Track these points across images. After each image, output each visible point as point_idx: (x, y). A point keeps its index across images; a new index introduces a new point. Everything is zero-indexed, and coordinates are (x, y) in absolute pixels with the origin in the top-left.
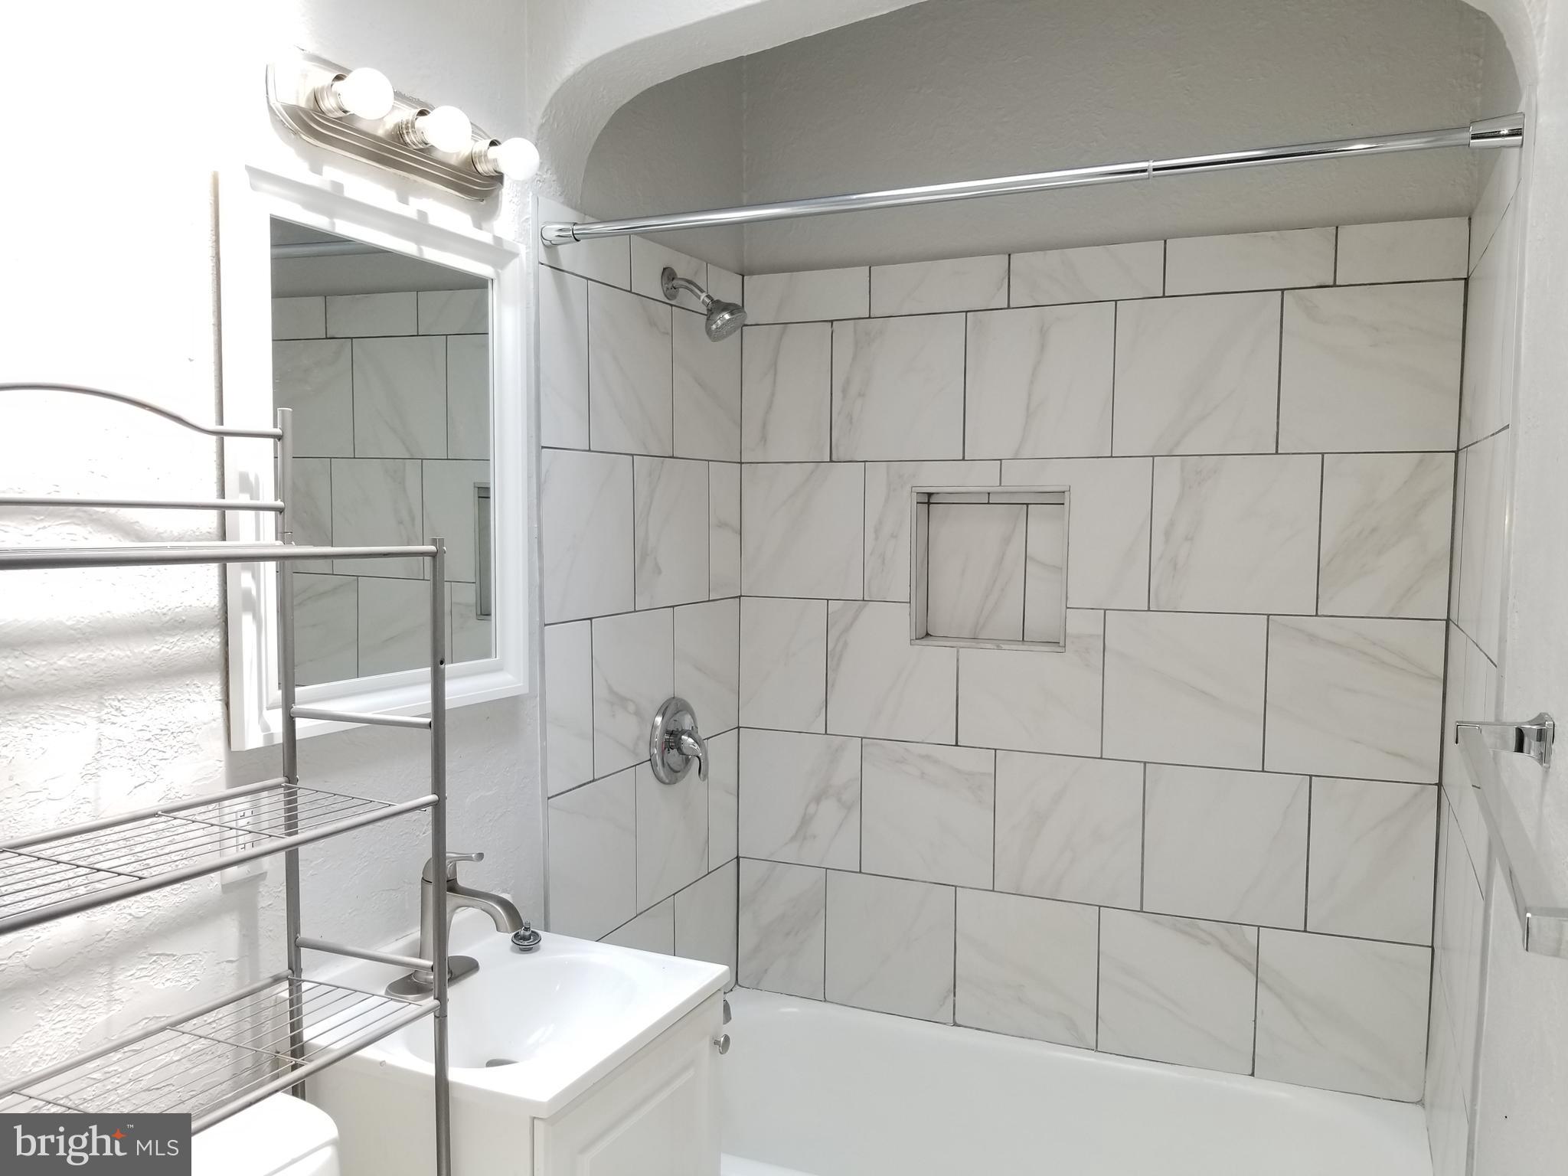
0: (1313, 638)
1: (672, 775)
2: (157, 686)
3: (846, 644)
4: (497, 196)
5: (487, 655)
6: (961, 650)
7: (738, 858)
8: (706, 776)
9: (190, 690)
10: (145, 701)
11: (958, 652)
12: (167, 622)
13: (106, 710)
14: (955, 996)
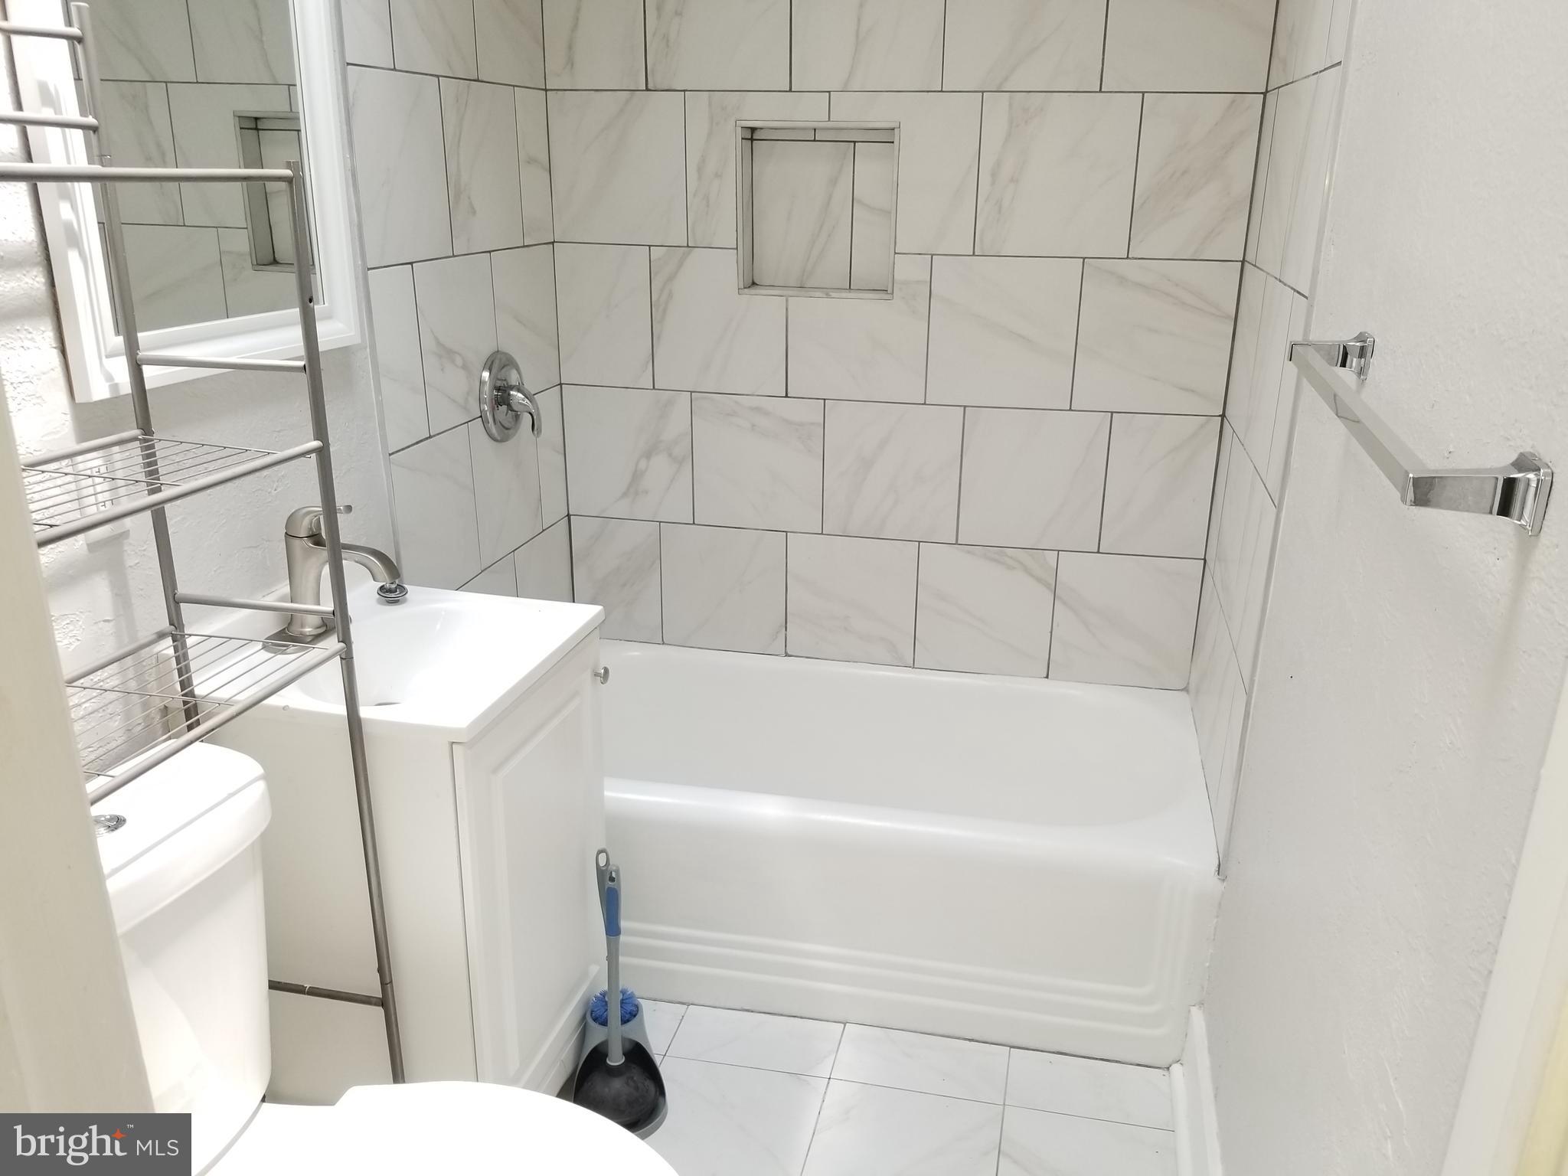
0: (1122, 280)
1: (503, 433)
3: (670, 295)
6: (790, 298)
7: (569, 516)
8: (539, 431)
9: (21, 336)
11: (787, 301)
14: (786, 630)
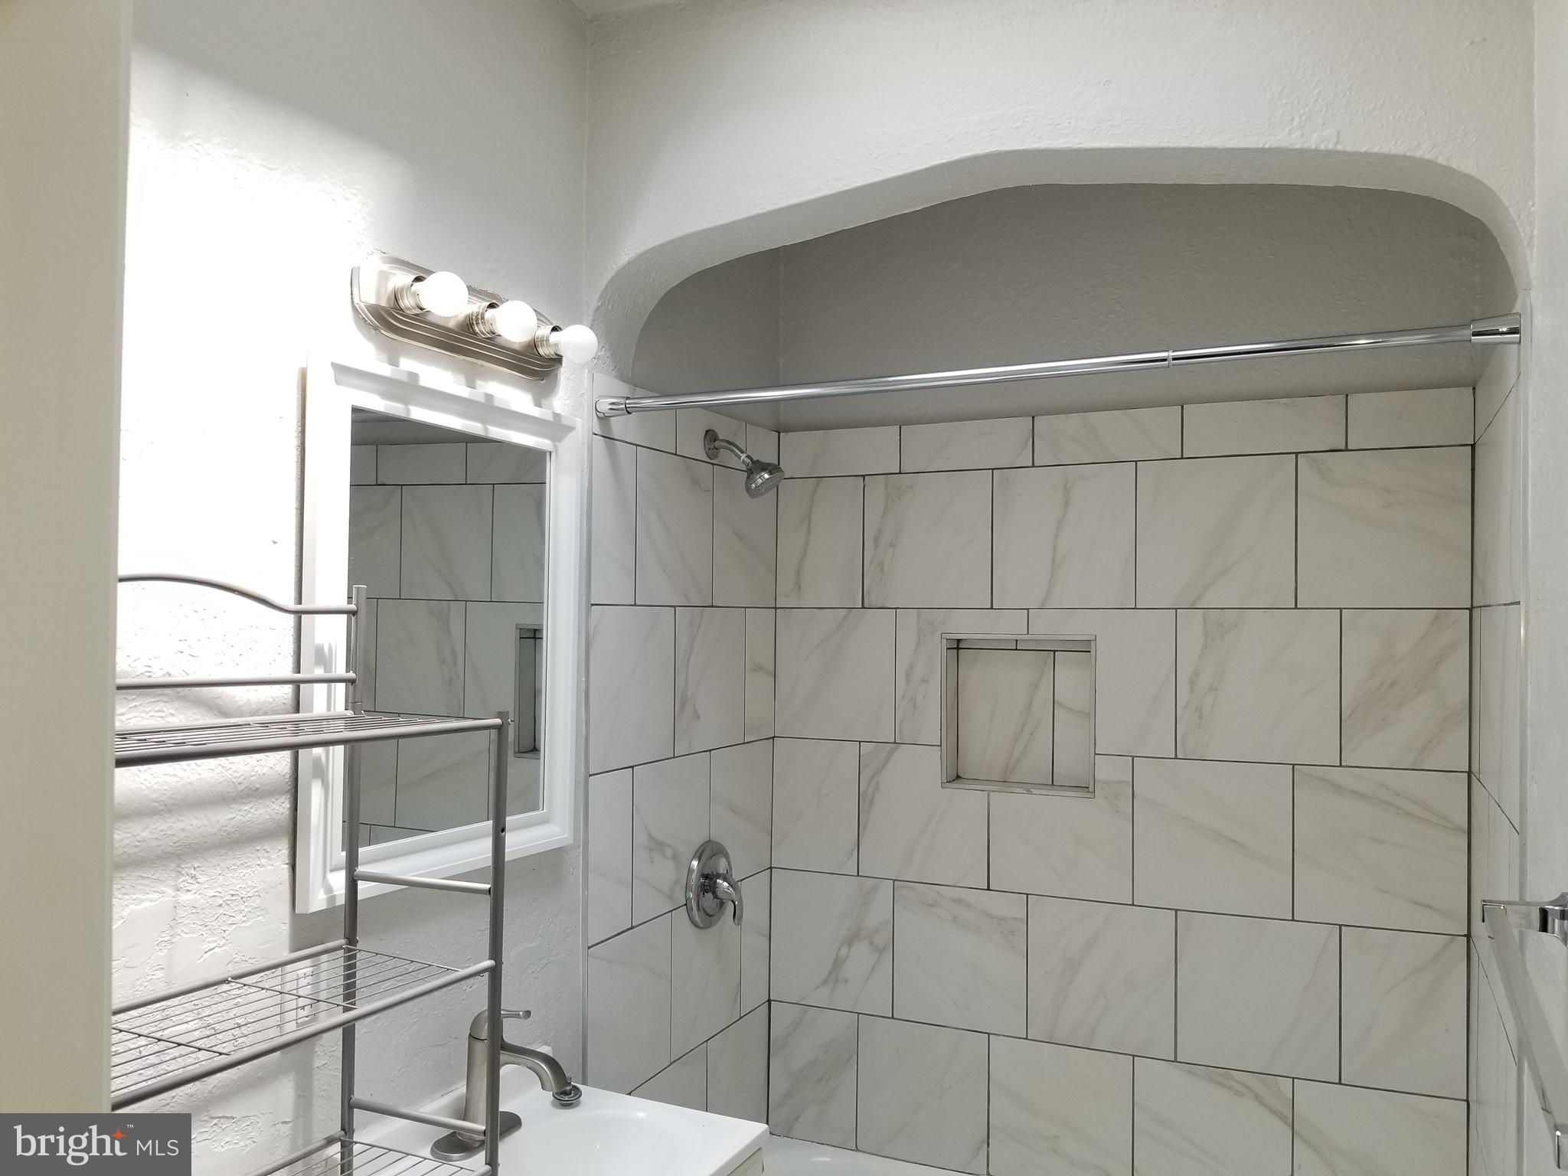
0: (1337, 788)
1: (706, 919)
2: (230, 853)
3: (877, 786)
4: (557, 375)
5: (535, 808)
6: (992, 793)
7: (769, 1001)
8: (740, 919)
9: (260, 855)
10: (218, 868)
11: (989, 795)
12: (242, 791)
13: (183, 878)
14: (988, 1146)
